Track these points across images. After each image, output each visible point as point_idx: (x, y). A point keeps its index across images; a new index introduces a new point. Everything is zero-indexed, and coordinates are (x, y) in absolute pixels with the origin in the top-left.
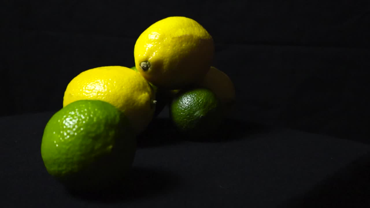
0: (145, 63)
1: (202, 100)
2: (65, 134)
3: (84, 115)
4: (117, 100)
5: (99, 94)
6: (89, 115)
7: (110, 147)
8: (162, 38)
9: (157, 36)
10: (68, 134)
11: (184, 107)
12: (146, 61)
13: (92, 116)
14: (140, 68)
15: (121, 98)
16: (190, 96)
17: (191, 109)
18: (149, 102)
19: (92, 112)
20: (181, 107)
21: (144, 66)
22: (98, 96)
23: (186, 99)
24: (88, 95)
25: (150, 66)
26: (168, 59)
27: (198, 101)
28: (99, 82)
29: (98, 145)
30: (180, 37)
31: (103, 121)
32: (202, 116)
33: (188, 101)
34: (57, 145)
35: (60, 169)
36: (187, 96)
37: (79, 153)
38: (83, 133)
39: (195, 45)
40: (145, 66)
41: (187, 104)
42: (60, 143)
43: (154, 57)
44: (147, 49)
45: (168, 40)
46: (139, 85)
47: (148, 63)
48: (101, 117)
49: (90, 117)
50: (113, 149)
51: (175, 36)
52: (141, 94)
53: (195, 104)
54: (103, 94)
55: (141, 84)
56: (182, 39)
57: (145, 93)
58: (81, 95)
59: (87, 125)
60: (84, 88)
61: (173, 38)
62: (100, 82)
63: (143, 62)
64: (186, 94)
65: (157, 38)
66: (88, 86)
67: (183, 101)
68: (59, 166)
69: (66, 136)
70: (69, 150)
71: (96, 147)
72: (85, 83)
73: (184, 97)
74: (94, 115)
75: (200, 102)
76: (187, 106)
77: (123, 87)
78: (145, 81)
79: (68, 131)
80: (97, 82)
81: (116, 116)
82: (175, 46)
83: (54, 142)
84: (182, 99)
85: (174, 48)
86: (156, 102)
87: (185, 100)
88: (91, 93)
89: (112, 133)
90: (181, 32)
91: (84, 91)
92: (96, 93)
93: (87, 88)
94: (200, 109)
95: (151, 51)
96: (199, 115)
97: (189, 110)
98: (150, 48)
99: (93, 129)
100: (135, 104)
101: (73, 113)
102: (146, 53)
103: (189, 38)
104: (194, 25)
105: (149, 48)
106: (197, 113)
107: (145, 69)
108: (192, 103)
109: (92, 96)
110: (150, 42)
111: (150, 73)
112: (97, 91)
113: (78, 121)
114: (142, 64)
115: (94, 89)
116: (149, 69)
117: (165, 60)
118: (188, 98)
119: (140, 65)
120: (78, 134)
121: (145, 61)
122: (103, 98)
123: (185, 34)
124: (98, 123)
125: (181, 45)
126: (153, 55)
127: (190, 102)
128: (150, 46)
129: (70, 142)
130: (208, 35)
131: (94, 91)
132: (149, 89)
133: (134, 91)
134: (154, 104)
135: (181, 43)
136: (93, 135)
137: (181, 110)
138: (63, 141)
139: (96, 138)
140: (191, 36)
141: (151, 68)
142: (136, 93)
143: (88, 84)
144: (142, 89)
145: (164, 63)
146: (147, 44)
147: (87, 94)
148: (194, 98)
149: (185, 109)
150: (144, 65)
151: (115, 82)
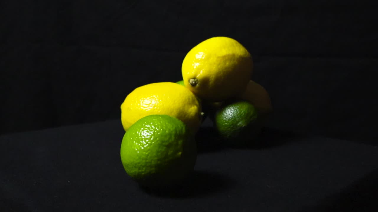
0: (193, 80)
1: (244, 112)
2: (145, 143)
3: (158, 128)
4: (171, 113)
5: (155, 108)
6: (162, 128)
7: (180, 153)
8: (208, 58)
9: (204, 56)
10: (147, 143)
11: (228, 118)
12: (195, 78)
13: (164, 128)
14: (189, 84)
15: (175, 111)
16: (233, 108)
17: (234, 119)
18: (198, 114)
19: (164, 125)
20: (225, 118)
21: (192, 83)
22: (154, 109)
23: (230, 111)
24: (146, 109)
25: (198, 82)
26: (214, 76)
27: (240, 113)
28: (154, 97)
29: (170, 152)
30: (224, 57)
31: (174, 133)
32: (245, 126)
33: (231, 113)
34: (138, 152)
35: (140, 171)
36: (230, 108)
37: (156, 158)
38: (159, 142)
39: (237, 63)
40: (194, 83)
41: (230, 115)
42: (140, 150)
43: (201, 74)
44: (195, 67)
45: (213, 60)
46: (189, 99)
47: (196, 80)
48: (171, 130)
49: (163, 130)
50: (181, 154)
51: (219, 55)
52: (191, 107)
53: (238, 115)
54: (158, 108)
55: (191, 98)
56: (225, 58)
57: (194, 106)
58: (139, 109)
59: (161, 135)
60: (141, 103)
61: (218, 57)
62: (156, 97)
63: (191, 79)
64: (230, 106)
65: (203, 58)
66: (145, 101)
67: (227, 113)
68: (139, 169)
69: (145, 145)
70: (148, 155)
71: (169, 154)
72: (142, 98)
73: (227, 109)
74: (166, 127)
75: (243, 113)
76: (231, 117)
77: (176, 102)
78: (193, 96)
79: (147, 141)
80: (153, 98)
81: (182, 128)
82: (219, 64)
83: (135, 149)
84: (226, 111)
85: (219, 66)
86: (203, 114)
87: (228, 111)
88: (148, 107)
89: (180, 142)
90: (225, 52)
91: (142, 105)
92: (153, 107)
93: (144, 103)
94: (242, 120)
95: (199, 69)
96: (242, 125)
97: (233, 120)
98: (198, 66)
99: (167, 139)
100: (186, 116)
101: (148, 126)
102: (194, 71)
103: (232, 57)
104: (235, 45)
105: (196, 66)
106: (240, 123)
107: (193, 85)
108: (235, 114)
109: (149, 110)
110: (197, 61)
111: (198, 89)
112: (153, 105)
113: (154, 133)
114: (191, 81)
115: (151, 103)
116: (197, 85)
117: (211, 77)
118: (231, 110)
119: (189, 81)
120: (155, 143)
121: (193, 78)
122: (159, 111)
123: (228, 53)
124: (170, 134)
125: (225, 64)
126: (200, 72)
127: (233, 113)
128: (197, 64)
129: (149, 150)
130: (248, 53)
131: (151, 105)
132: (197, 102)
133: (185, 105)
134: (202, 115)
135: (225, 62)
136: (167, 144)
137: (226, 121)
138: (143, 148)
139: (169, 146)
140: (234, 55)
141: (198, 85)
142: (186, 106)
143: (145, 99)
144: (192, 103)
145: (210, 80)
146: (195, 63)
147: (145, 107)
148: (237, 110)
149: (229, 120)
150: (192, 81)
151: (168, 97)
